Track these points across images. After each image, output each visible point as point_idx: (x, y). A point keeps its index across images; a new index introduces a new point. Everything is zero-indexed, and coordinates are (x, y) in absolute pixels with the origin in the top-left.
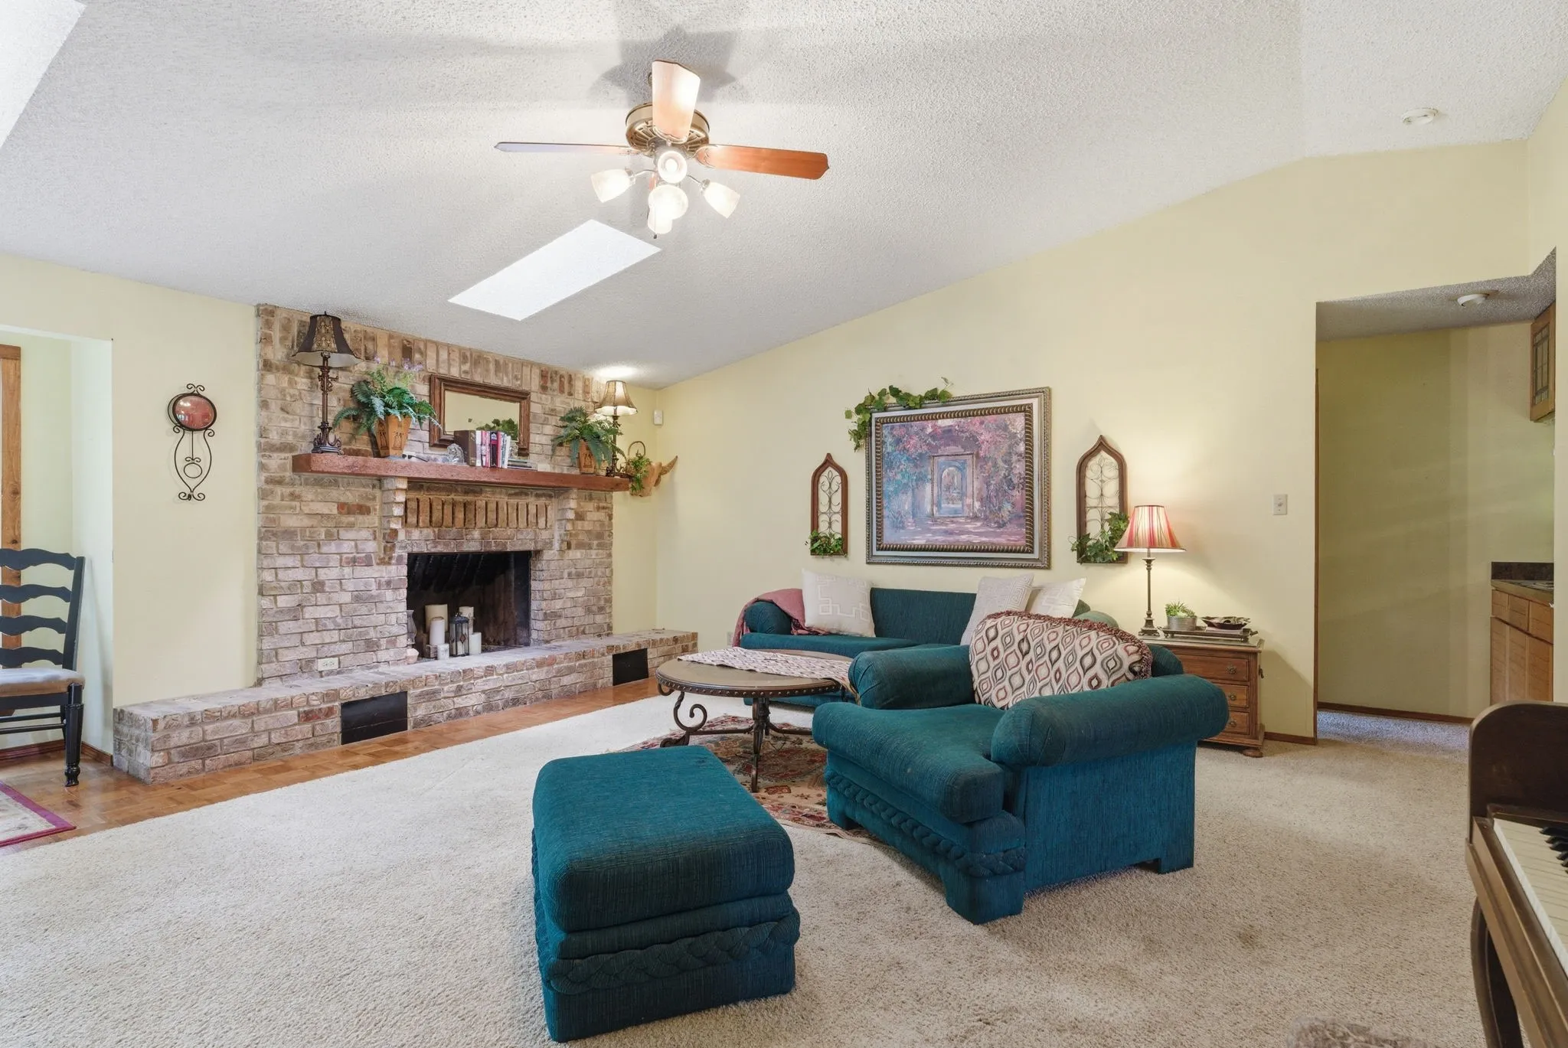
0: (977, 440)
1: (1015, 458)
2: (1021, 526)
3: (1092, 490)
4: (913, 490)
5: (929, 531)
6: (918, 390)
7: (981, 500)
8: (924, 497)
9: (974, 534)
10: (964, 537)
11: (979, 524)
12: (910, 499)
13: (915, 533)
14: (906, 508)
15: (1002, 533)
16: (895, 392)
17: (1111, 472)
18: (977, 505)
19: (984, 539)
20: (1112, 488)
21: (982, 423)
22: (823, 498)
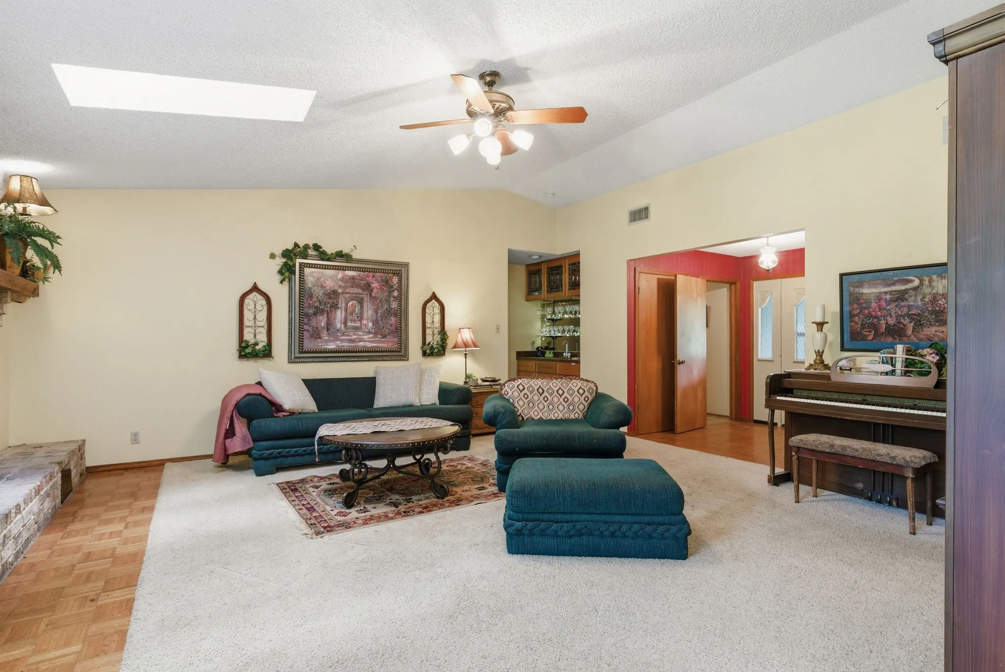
0: (371, 286)
1: (392, 299)
2: (395, 337)
3: (428, 319)
4: (328, 314)
5: (338, 340)
6: (330, 249)
7: (373, 322)
8: (335, 318)
9: (367, 341)
10: (361, 344)
11: (371, 336)
12: (325, 319)
13: (328, 341)
14: (322, 324)
15: (385, 341)
16: (317, 247)
17: (437, 310)
18: (370, 324)
19: (374, 345)
20: (437, 318)
21: (374, 276)
22: (248, 316)
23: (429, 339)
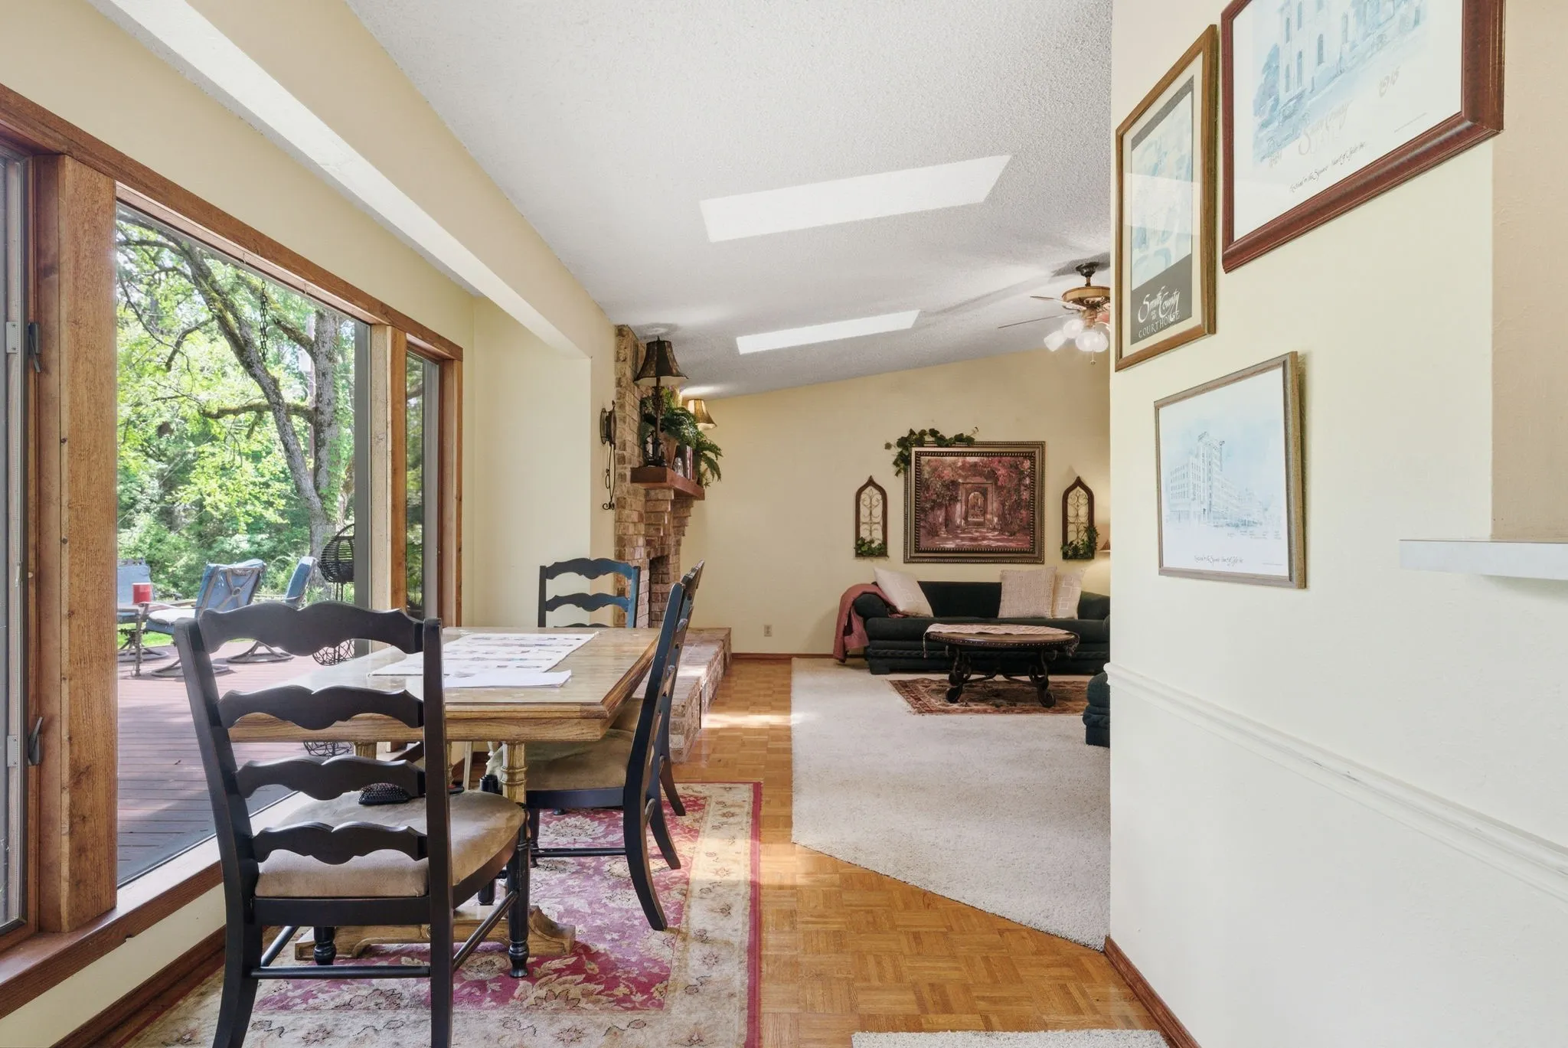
0: (996, 474)
1: (1022, 488)
2: (1027, 535)
3: (1071, 512)
4: (946, 508)
5: (958, 537)
6: (949, 434)
7: (999, 516)
8: (955, 513)
9: (992, 540)
10: (985, 542)
11: (996, 533)
12: (943, 514)
13: (947, 539)
14: (940, 520)
15: (1013, 540)
16: (933, 433)
17: (1083, 501)
18: (996, 520)
19: (1001, 544)
20: (1083, 511)
21: (1000, 462)
22: (864, 512)
23: (1072, 537)
